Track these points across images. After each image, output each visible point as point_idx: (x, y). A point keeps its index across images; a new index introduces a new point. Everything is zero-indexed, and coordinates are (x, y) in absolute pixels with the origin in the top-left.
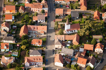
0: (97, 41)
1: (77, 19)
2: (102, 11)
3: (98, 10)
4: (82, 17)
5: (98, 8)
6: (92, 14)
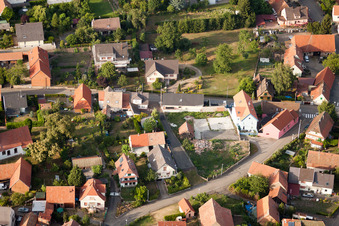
0: (86, 174)
1: (22, 114)
2: (97, 85)
3: (85, 83)
4: (38, 108)
5: (85, 77)
6: (68, 94)
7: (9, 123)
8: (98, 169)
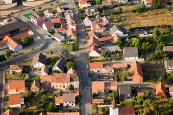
1: (128, 98)
2: (168, 82)
3: (161, 81)
4: (136, 95)
5: (161, 78)
6: (153, 87)
7: (122, 103)
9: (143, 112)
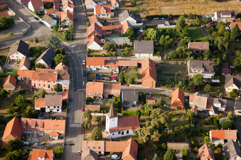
0: (177, 155)
1: (134, 106)
2: (189, 90)
3: (180, 87)
4: (145, 103)
5: (180, 83)
6: (168, 95)
7: (125, 112)
8: (186, 152)
9: (150, 124)
